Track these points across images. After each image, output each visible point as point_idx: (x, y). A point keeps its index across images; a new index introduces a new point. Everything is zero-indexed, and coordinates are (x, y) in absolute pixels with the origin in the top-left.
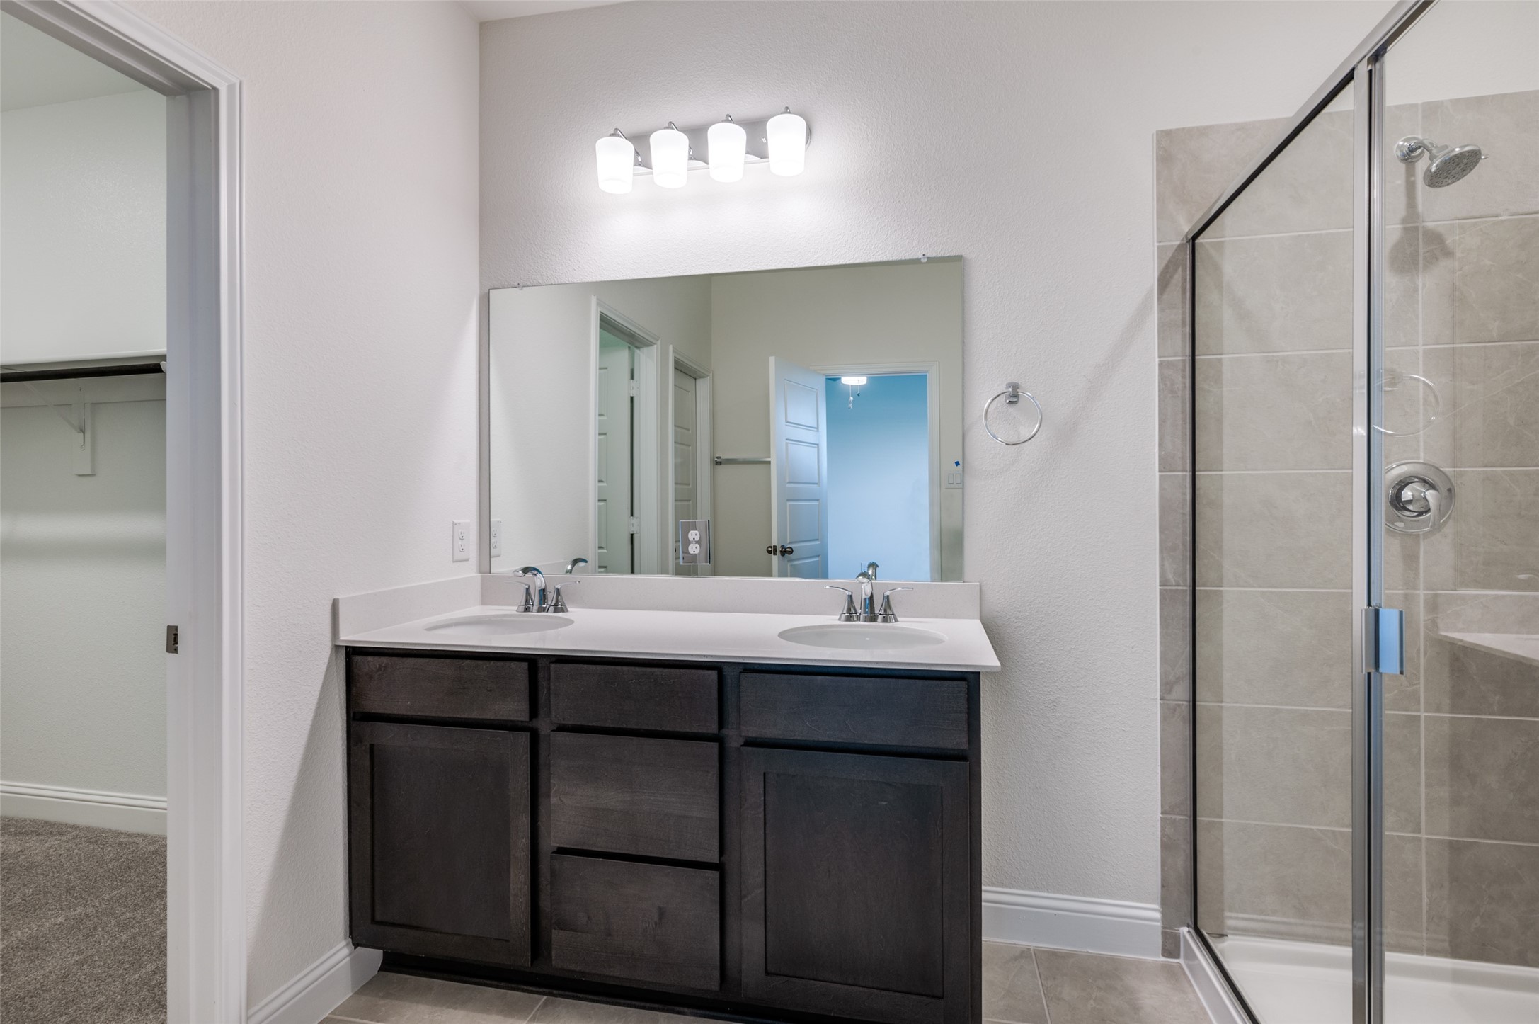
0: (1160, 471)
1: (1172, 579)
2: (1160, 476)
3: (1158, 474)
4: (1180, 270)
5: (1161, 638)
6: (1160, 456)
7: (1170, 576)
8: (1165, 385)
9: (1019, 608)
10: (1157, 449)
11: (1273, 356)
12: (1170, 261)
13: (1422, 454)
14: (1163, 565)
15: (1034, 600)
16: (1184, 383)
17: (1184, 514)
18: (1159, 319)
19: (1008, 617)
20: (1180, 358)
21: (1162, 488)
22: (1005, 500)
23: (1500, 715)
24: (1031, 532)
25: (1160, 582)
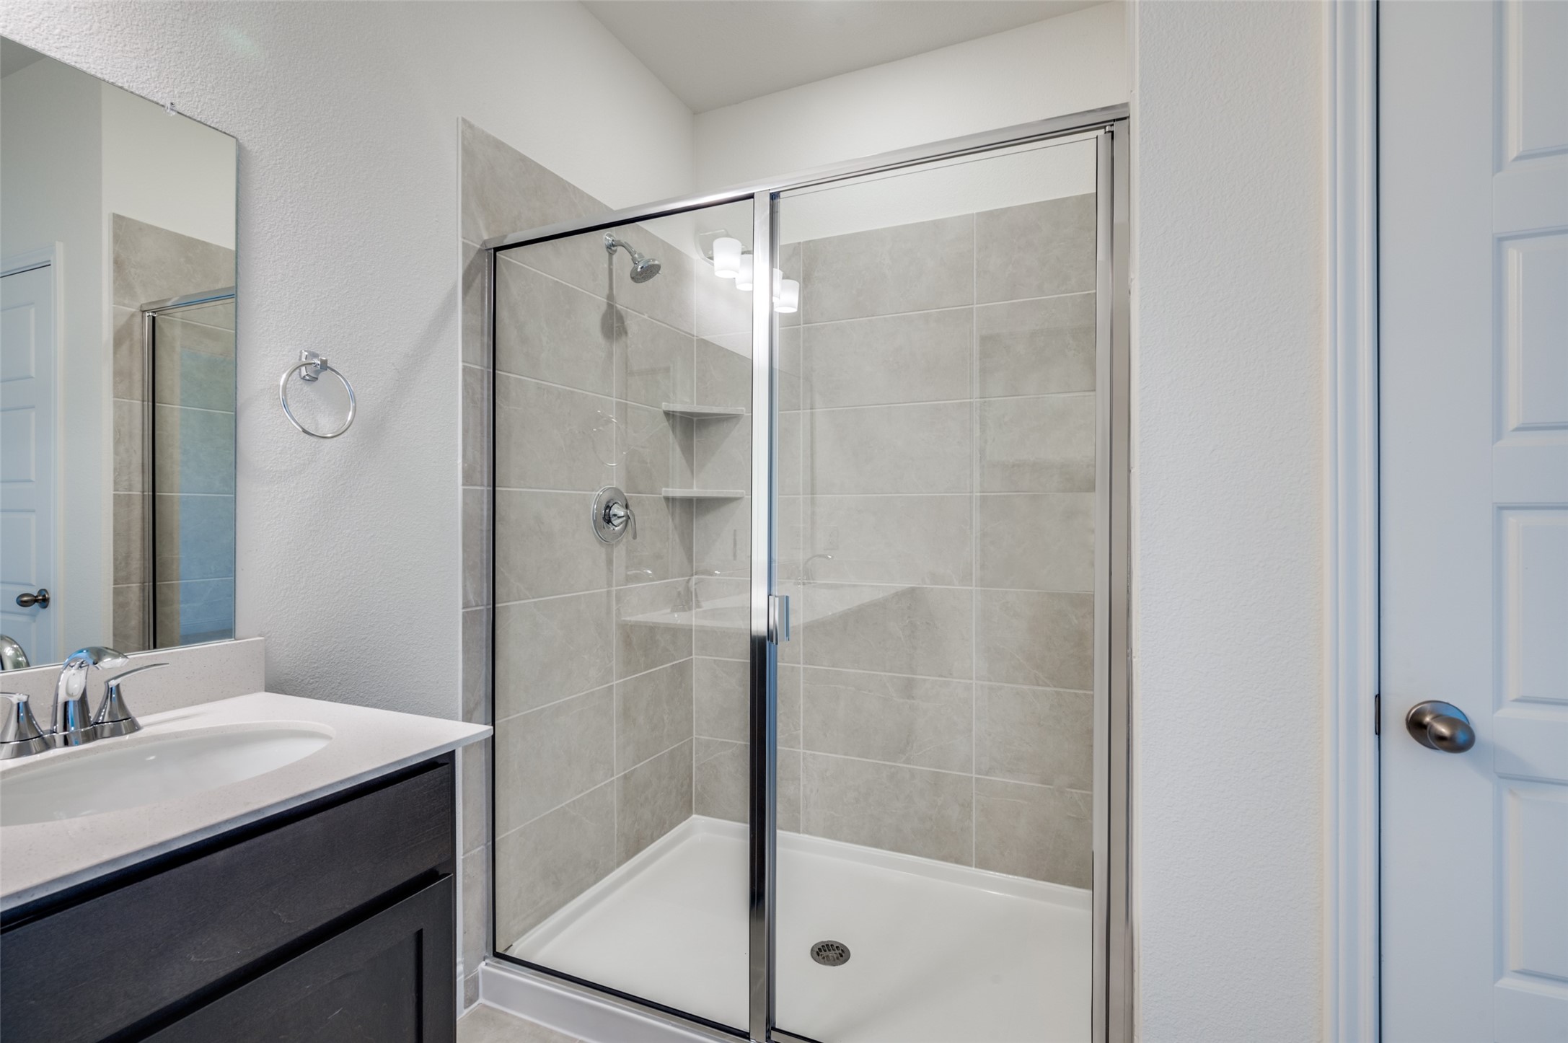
0: (463, 485)
1: (473, 600)
2: (464, 490)
3: (460, 488)
4: (480, 275)
5: (463, 665)
6: (463, 468)
7: (471, 597)
8: (468, 392)
9: (315, 663)
10: (460, 461)
11: (542, 384)
12: (472, 262)
13: (615, 482)
14: (465, 586)
15: (334, 648)
16: (482, 394)
17: (482, 531)
18: (464, 320)
19: (301, 678)
20: (479, 367)
21: (465, 504)
22: (298, 514)
23: (645, 671)
24: (332, 557)
25: (463, 604)
